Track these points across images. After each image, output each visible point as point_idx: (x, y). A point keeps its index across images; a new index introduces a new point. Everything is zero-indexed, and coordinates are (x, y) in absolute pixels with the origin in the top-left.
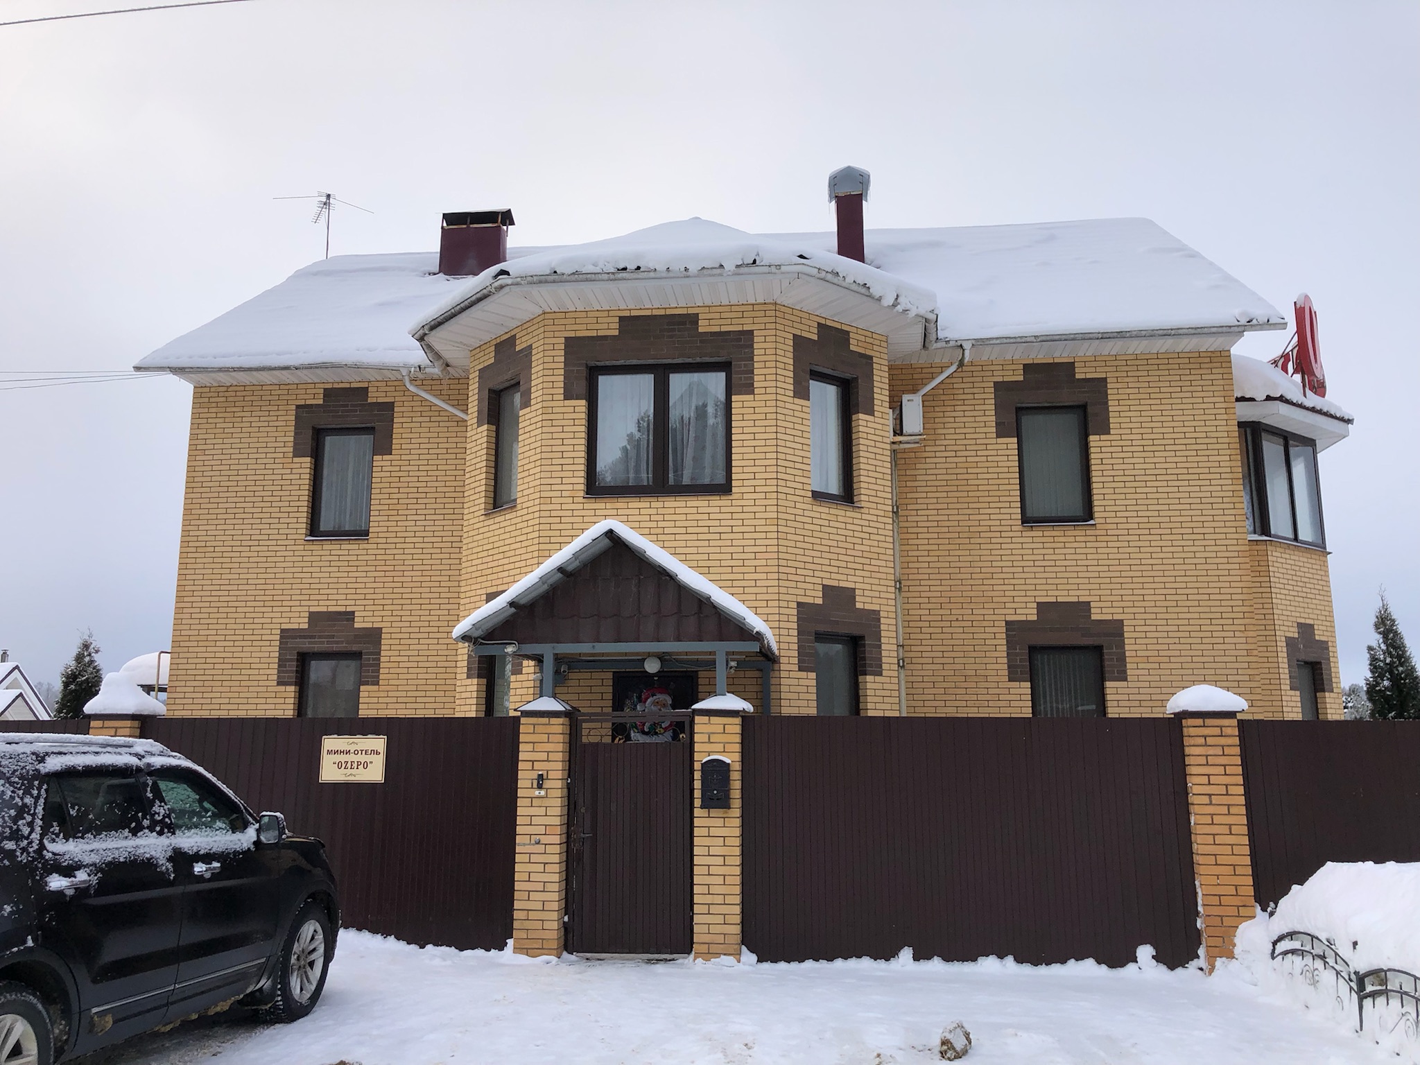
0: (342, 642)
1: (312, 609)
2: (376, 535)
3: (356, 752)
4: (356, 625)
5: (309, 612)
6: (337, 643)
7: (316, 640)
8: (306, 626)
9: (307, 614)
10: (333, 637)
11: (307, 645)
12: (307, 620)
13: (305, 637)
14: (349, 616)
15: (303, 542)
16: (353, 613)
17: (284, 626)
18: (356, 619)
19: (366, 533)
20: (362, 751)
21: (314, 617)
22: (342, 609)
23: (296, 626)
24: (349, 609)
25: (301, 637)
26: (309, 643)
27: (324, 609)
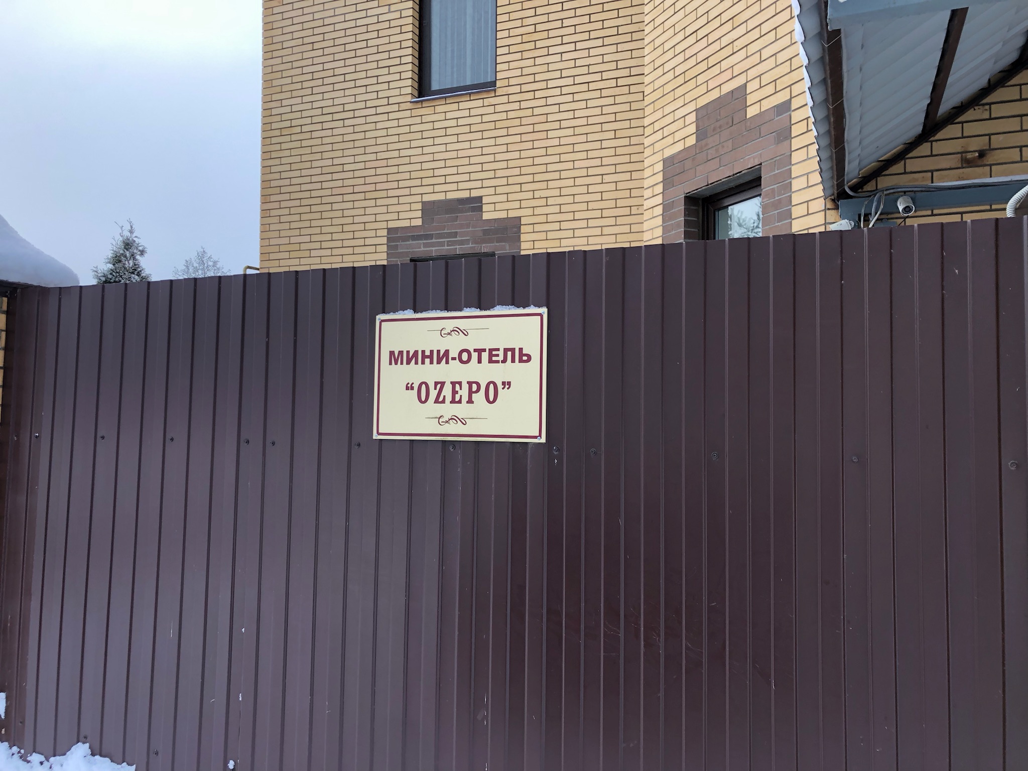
0: (467, 242)
1: (426, 198)
2: (505, 83)
3: (465, 356)
4: (486, 216)
5: (422, 202)
6: (462, 243)
7: (434, 240)
8: (419, 222)
9: (419, 206)
10: (455, 234)
11: (422, 249)
12: (419, 214)
13: (419, 237)
14: (475, 204)
15: (409, 106)
16: (480, 198)
17: (392, 225)
18: (485, 208)
19: (493, 84)
20: (480, 351)
21: (429, 210)
22: (465, 195)
23: (406, 224)
24: (475, 194)
25: (414, 238)
26: (425, 245)
27: (441, 197)
